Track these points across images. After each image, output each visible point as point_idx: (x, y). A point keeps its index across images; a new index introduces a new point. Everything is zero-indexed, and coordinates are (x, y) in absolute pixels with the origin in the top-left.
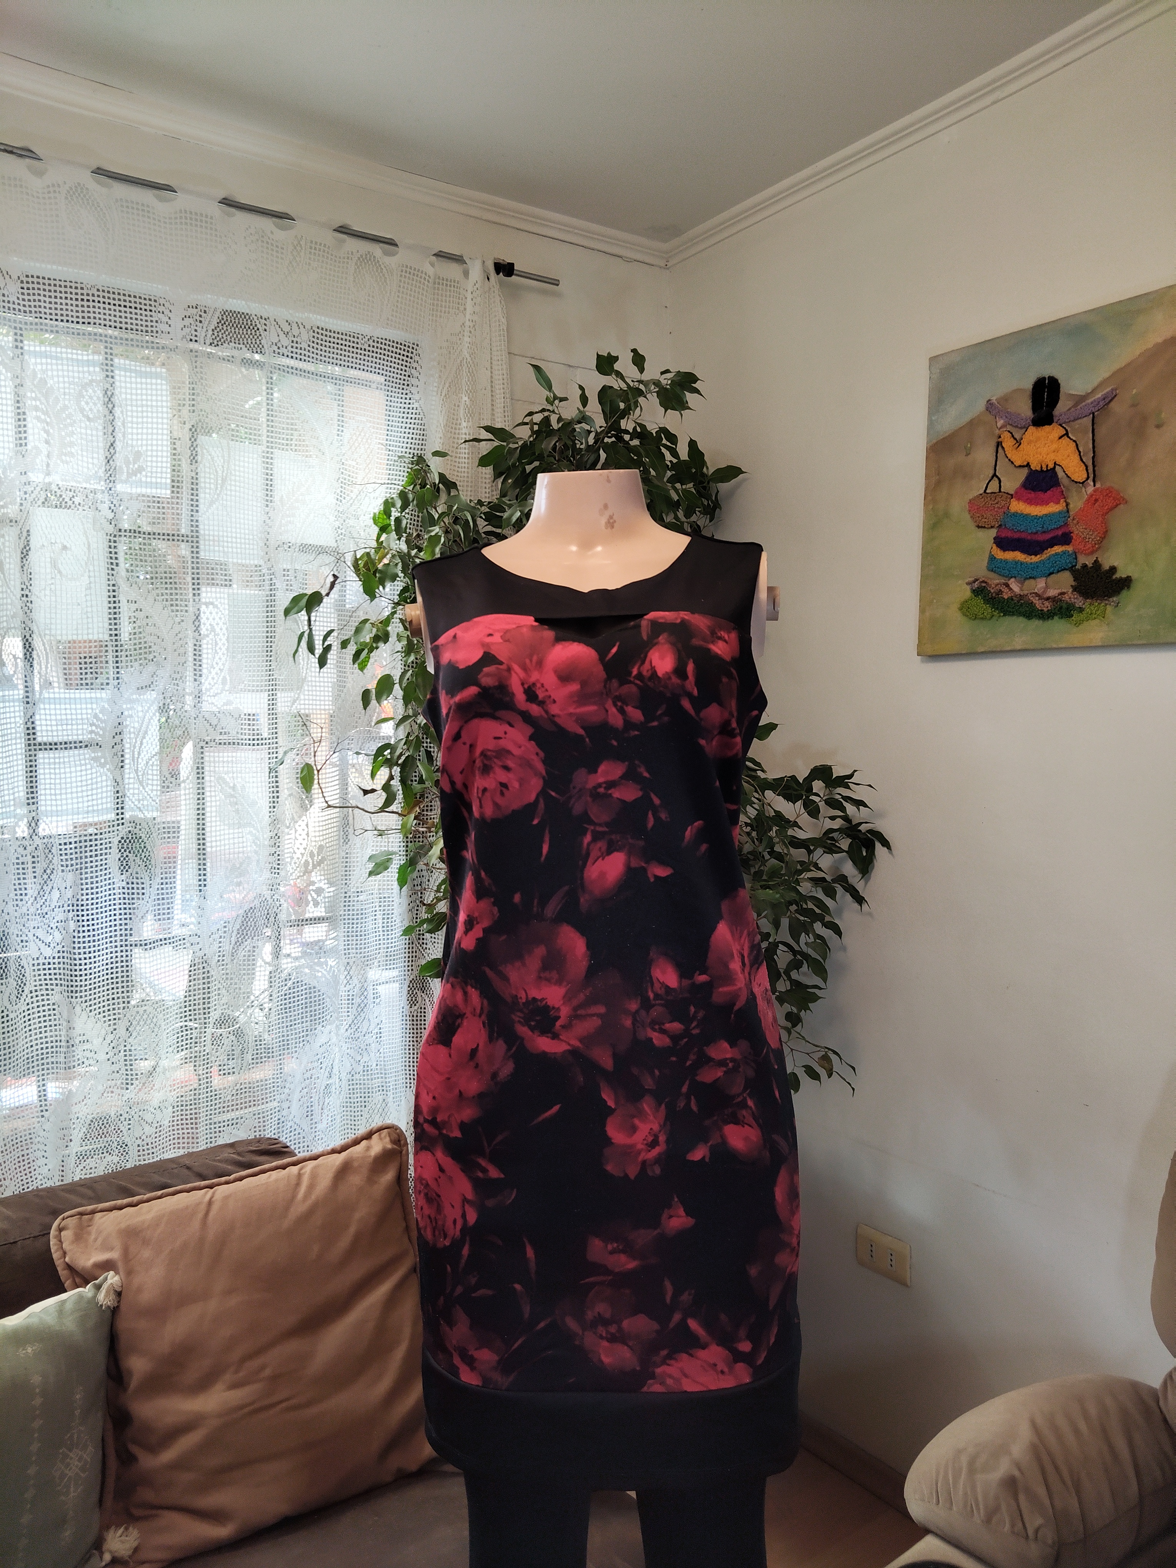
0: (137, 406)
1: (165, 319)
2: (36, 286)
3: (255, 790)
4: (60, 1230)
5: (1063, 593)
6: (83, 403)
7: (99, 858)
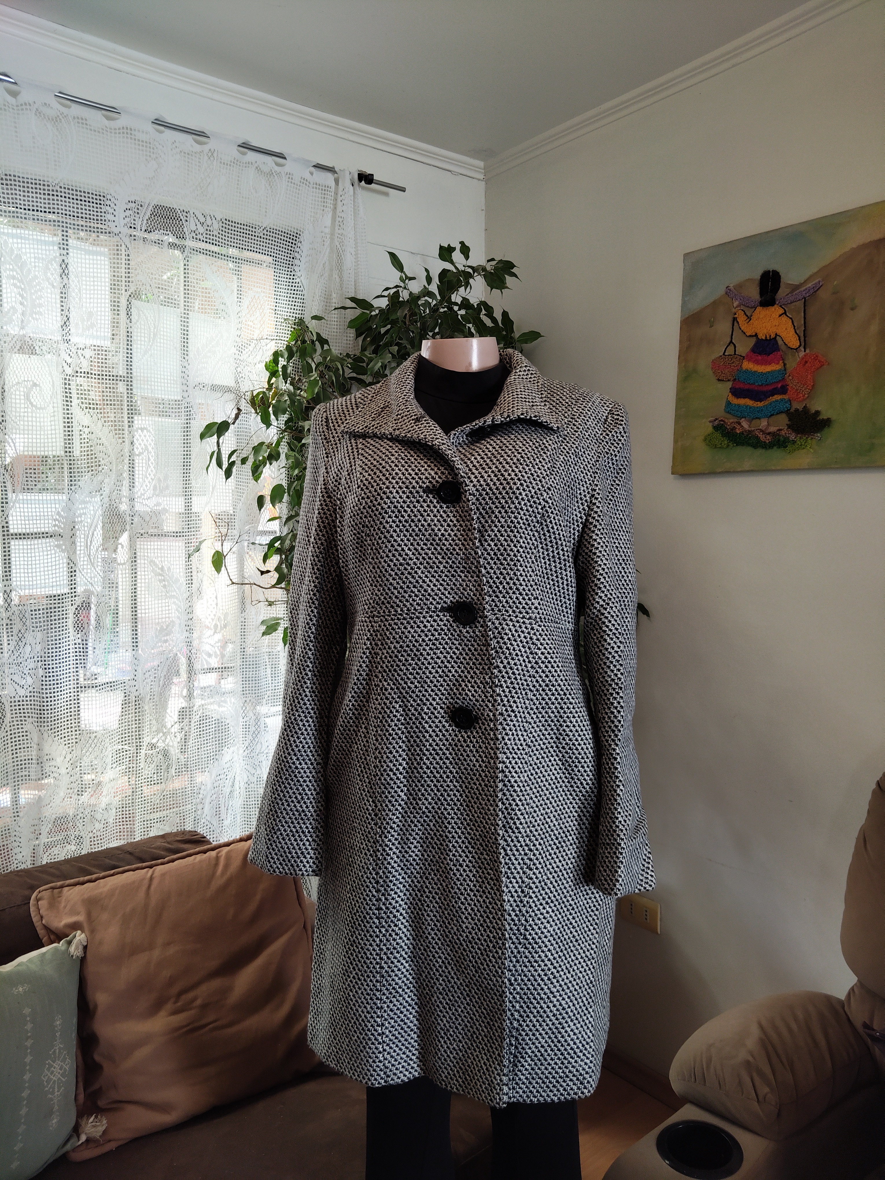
0: (90, 277)
1: (111, 211)
2: (13, 183)
3: (178, 571)
4: (38, 900)
5: (781, 430)
6: (49, 274)
7: (61, 621)
